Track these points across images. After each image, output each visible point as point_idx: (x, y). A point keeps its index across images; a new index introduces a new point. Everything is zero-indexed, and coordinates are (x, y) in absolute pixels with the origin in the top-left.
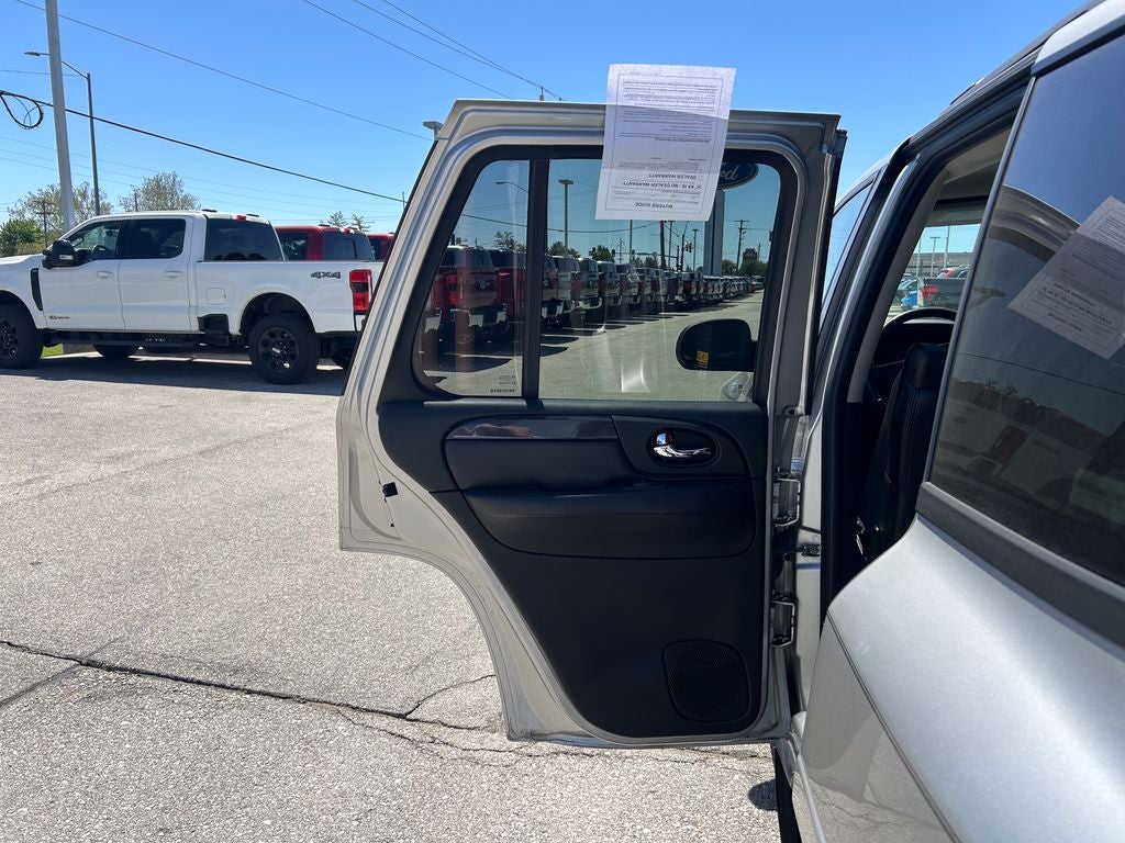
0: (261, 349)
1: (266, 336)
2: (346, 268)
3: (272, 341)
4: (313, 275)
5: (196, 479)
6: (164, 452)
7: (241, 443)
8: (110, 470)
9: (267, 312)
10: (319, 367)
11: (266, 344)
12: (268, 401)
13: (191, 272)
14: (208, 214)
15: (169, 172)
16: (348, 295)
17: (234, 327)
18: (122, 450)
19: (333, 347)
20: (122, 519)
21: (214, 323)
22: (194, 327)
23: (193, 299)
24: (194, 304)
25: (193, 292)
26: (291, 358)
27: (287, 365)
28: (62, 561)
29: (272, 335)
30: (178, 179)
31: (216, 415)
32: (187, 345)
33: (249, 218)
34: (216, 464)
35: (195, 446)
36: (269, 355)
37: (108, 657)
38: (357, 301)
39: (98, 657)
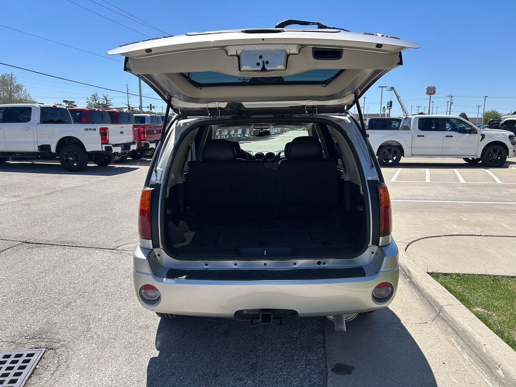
0: (65, 158)
1: (66, 153)
2: (98, 127)
3: (69, 155)
4: (85, 130)
5: (46, 202)
6: (32, 194)
7: (61, 191)
8: (14, 200)
9: (66, 143)
10: (88, 165)
11: (66, 156)
12: (69, 178)
13: (35, 128)
14: (41, 105)
15: (9, 73)
16: (99, 137)
17: (53, 150)
18: (16, 194)
19: (94, 157)
20: (24, 212)
21: (45, 148)
22: (36, 150)
23: (35, 138)
24: (36, 141)
25: (36, 136)
26: (77, 161)
27: (75, 164)
28: (9, 223)
29: (69, 153)
30: (13, 76)
31: (49, 182)
32: (33, 157)
33: (58, 106)
34: (52, 197)
35: (43, 192)
36: (68, 160)
37: (31, 241)
38: (102, 139)
39: (28, 241)
